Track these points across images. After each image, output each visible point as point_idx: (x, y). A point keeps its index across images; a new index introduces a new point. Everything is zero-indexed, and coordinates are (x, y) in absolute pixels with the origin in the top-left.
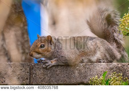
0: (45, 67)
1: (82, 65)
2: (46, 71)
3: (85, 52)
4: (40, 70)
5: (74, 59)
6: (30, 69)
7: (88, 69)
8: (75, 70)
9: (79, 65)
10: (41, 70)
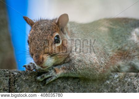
0: (41, 80)
1: (116, 76)
2: (43, 87)
3: (124, 51)
4: (30, 86)
5: (102, 67)
6: (9, 83)
7: (129, 85)
8: (103, 86)
9: (110, 77)
10: (33, 86)
